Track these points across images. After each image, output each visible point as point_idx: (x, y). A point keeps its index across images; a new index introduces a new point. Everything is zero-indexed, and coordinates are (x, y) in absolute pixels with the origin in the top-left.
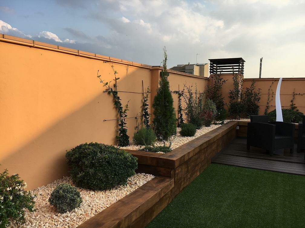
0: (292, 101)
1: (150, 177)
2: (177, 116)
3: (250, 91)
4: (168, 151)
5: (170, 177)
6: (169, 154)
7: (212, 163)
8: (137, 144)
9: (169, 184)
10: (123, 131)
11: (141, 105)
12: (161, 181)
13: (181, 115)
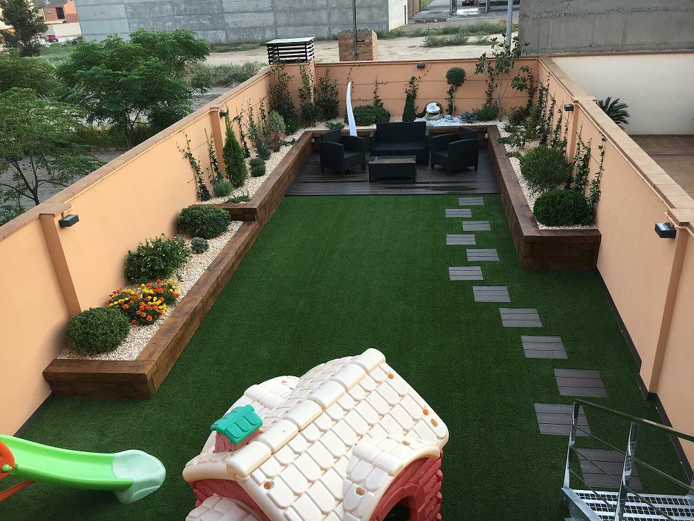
0: (375, 93)
1: (240, 223)
2: (241, 145)
3: (325, 83)
4: (249, 200)
5: (254, 220)
6: (250, 203)
7: (286, 196)
8: (218, 196)
9: (254, 225)
10: (203, 187)
11: (208, 154)
12: (249, 225)
13: (245, 143)
